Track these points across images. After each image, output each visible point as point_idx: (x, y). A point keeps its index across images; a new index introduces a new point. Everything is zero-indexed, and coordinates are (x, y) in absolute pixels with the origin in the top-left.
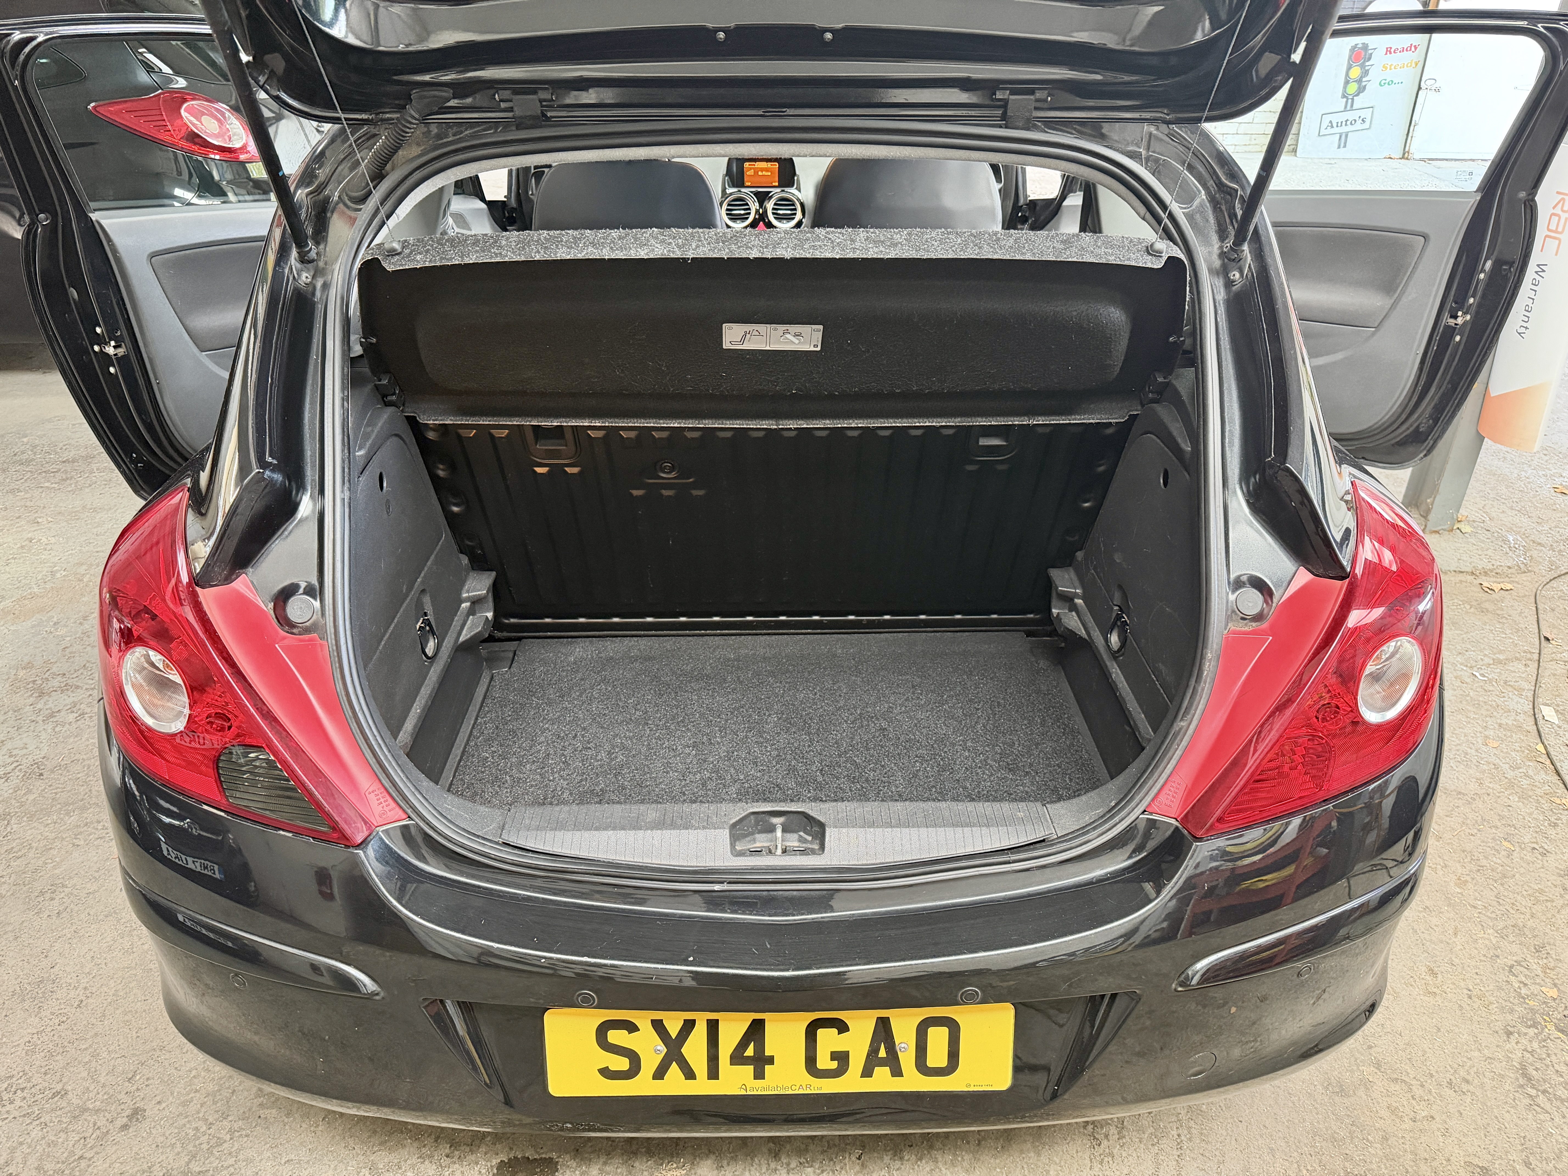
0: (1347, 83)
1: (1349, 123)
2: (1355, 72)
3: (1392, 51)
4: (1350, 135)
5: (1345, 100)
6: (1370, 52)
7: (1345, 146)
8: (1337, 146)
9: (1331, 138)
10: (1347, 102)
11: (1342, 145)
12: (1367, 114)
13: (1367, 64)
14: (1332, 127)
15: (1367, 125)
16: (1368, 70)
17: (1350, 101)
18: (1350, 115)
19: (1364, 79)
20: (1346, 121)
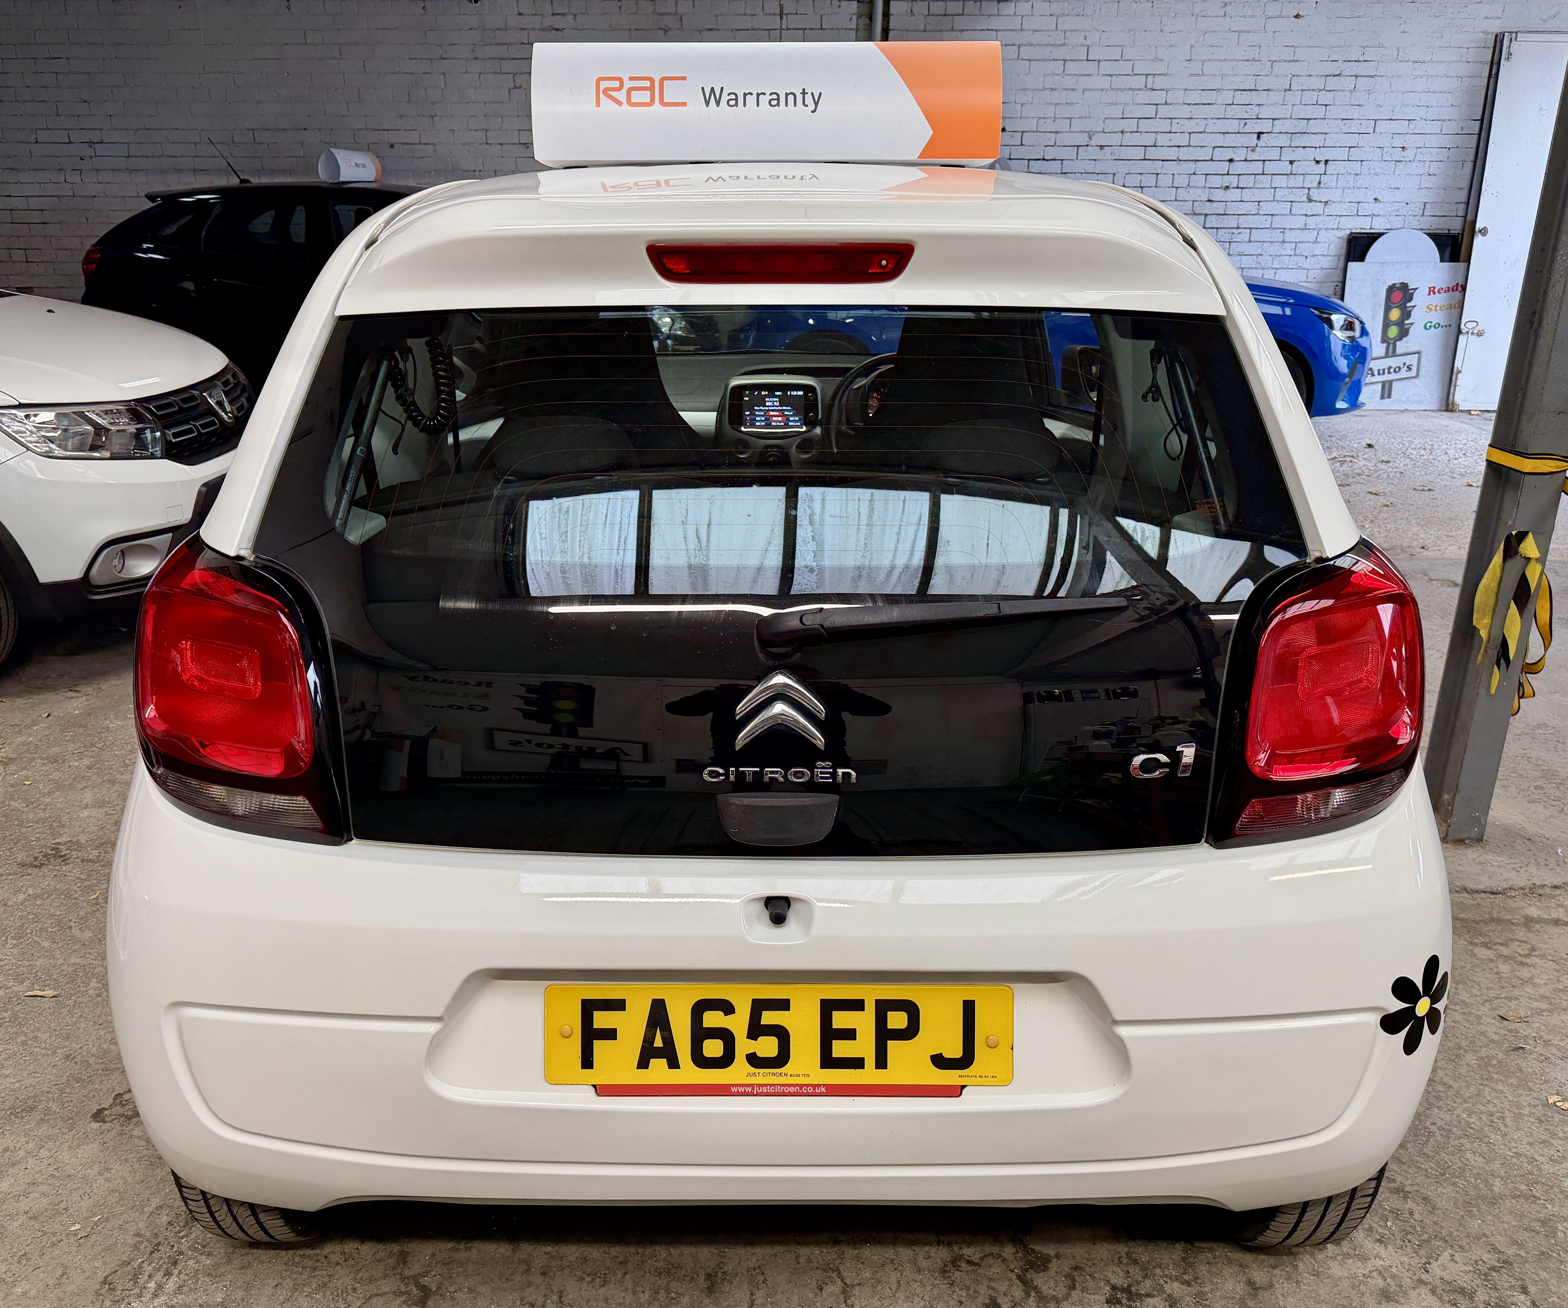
0: (1387, 324)
1: (1392, 370)
2: (1395, 314)
3: (1436, 290)
4: (1394, 384)
5: (1385, 345)
6: (1411, 292)
7: (1389, 396)
8: (1379, 395)
9: (1372, 387)
10: (1387, 348)
11: (1386, 395)
12: (1413, 360)
13: (1408, 305)
14: (1373, 375)
15: (1413, 373)
16: (1410, 311)
17: (1391, 346)
18: (1393, 362)
19: (1406, 322)
20: (1390, 368)
